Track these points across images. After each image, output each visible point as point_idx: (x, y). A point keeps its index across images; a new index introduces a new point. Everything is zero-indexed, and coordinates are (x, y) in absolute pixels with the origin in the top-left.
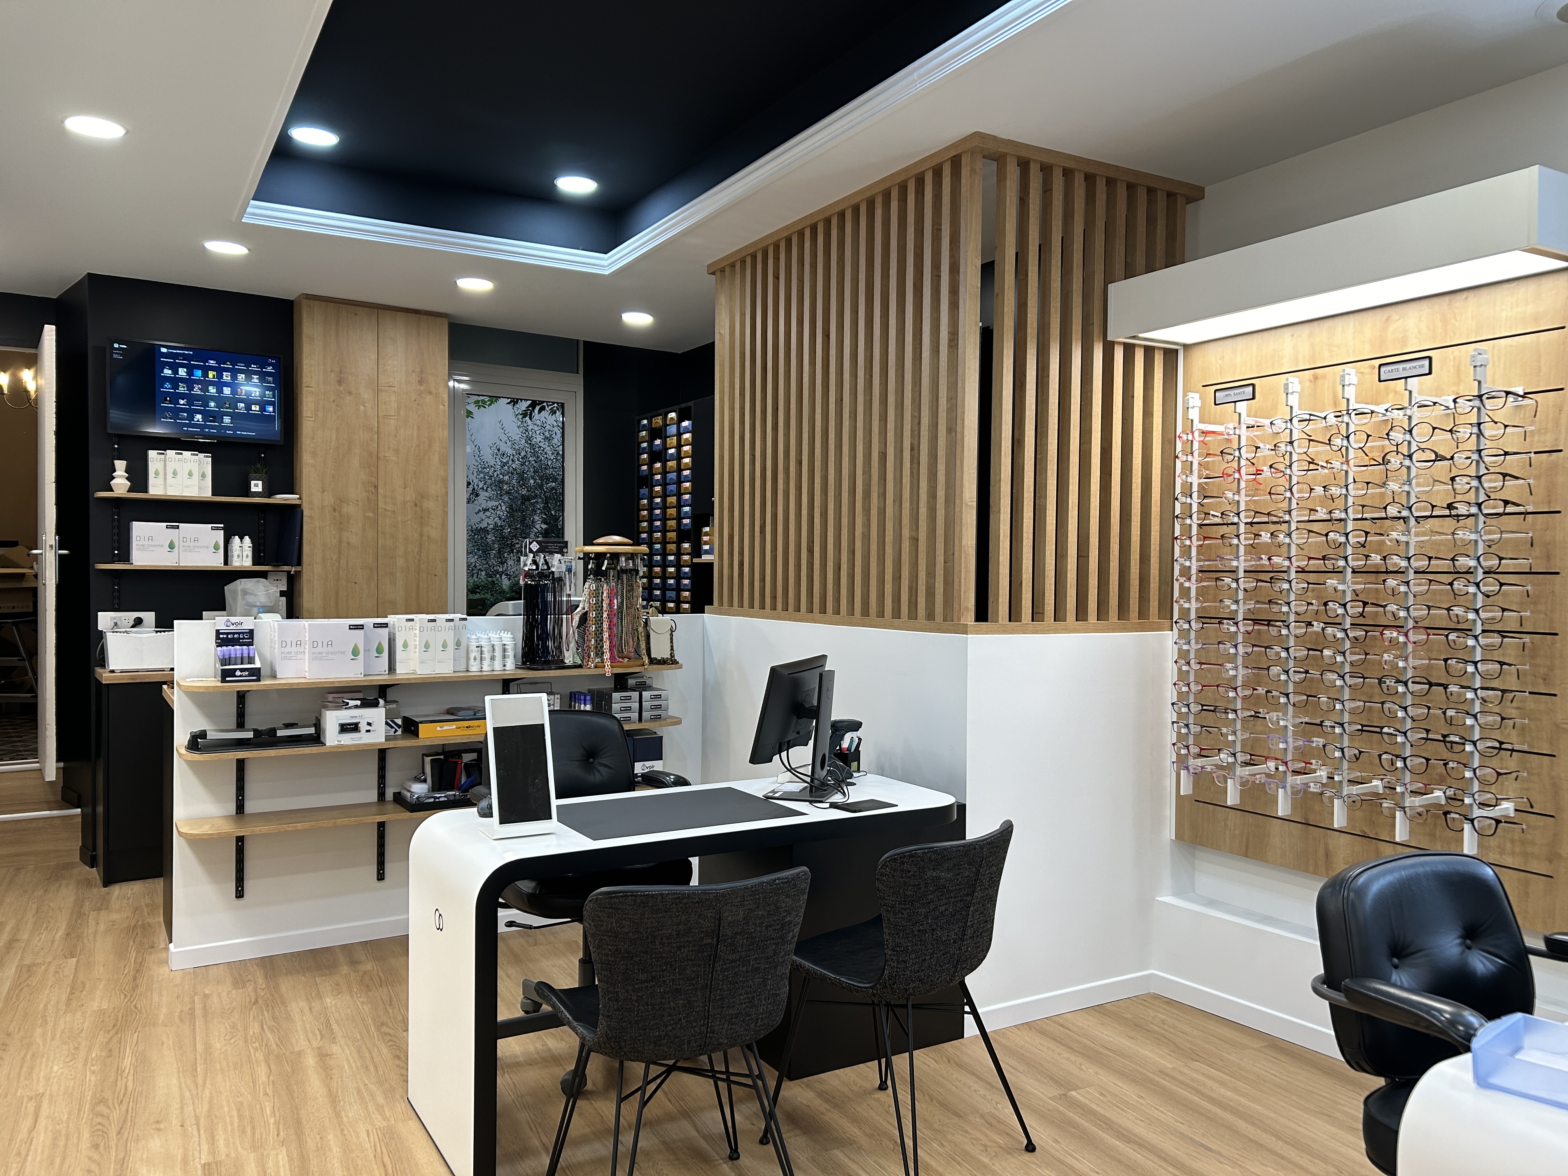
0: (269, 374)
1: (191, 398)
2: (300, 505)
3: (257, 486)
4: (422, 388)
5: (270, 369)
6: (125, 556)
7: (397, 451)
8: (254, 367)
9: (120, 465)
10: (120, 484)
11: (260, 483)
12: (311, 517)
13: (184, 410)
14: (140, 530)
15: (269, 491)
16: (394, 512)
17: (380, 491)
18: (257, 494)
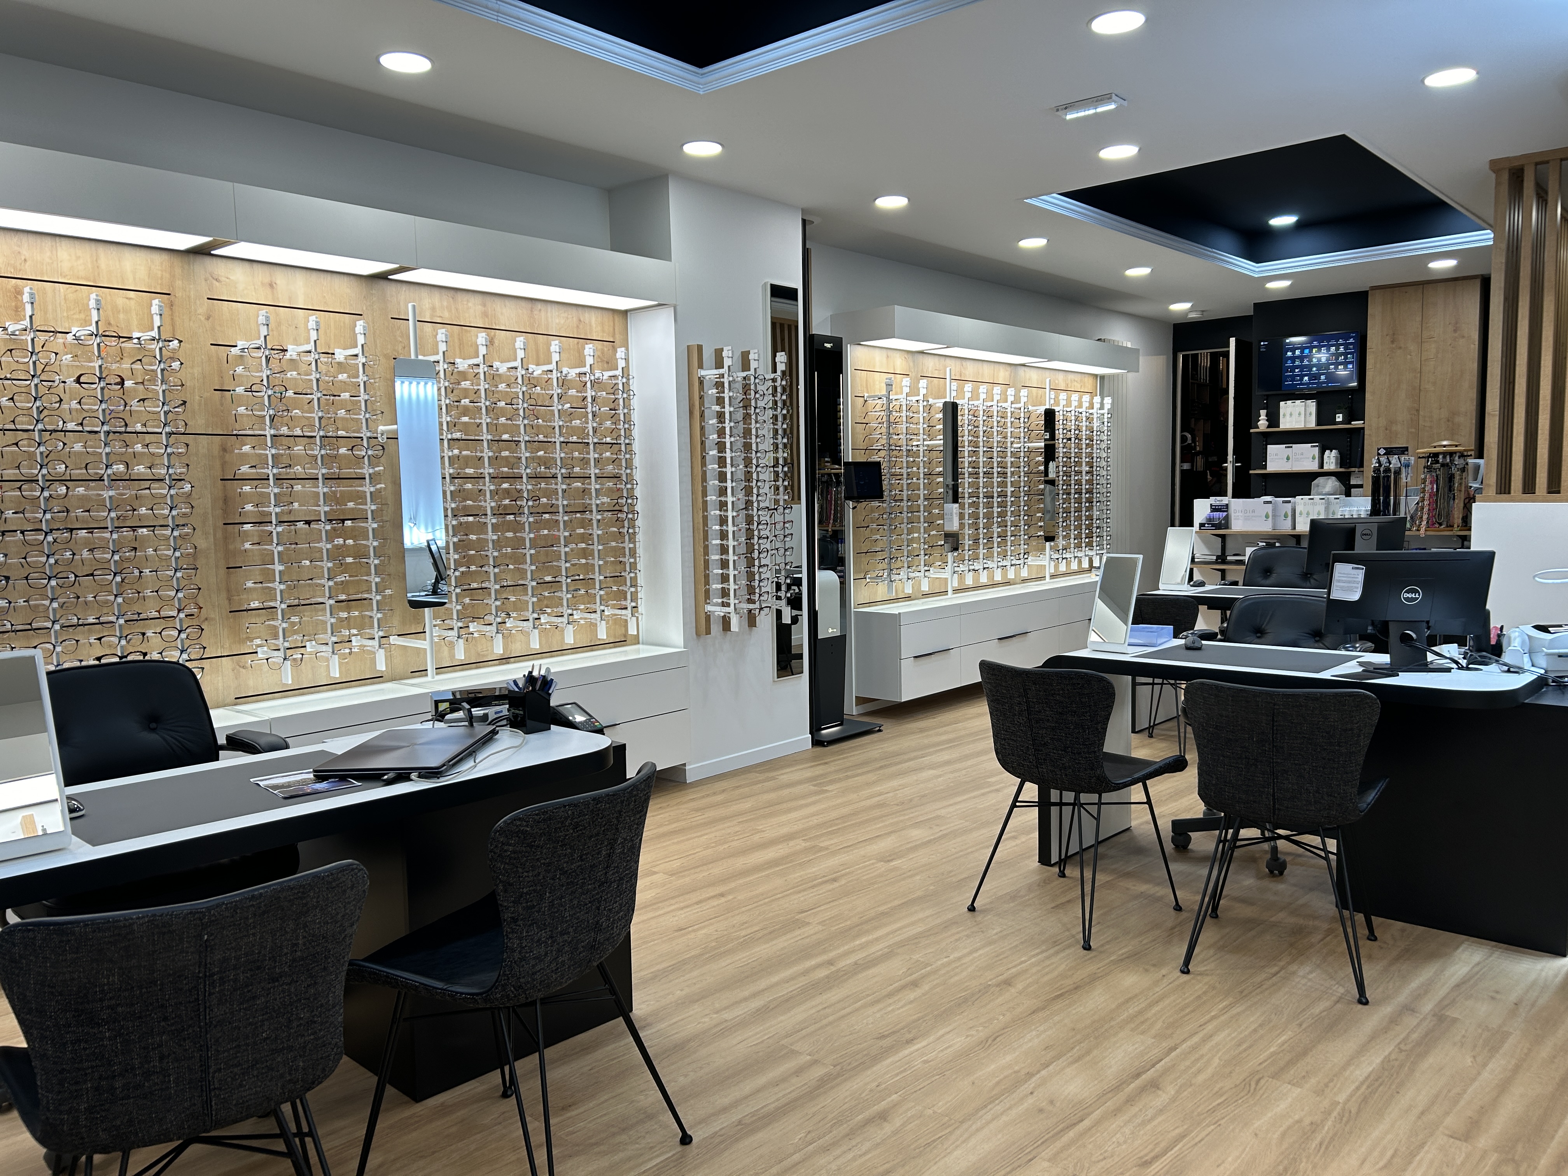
0: (1351, 344)
1: (1301, 367)
2: (1363, 428)
3: (1339, 418)
4: (1456, 335)
5: (1351, 340)
6: (1265, 467)
7: (1434, 383)
8: (1341, 341)
9: (1263, 413)
10: (1263, 423)
11: (1341, 415)
12: (1370, 435)
13: (1298, 375)
14: (1273, 450)
15: (1348, 420)
16: (1431, 427)
17: (1421, 413)
18: (1340, 423)
